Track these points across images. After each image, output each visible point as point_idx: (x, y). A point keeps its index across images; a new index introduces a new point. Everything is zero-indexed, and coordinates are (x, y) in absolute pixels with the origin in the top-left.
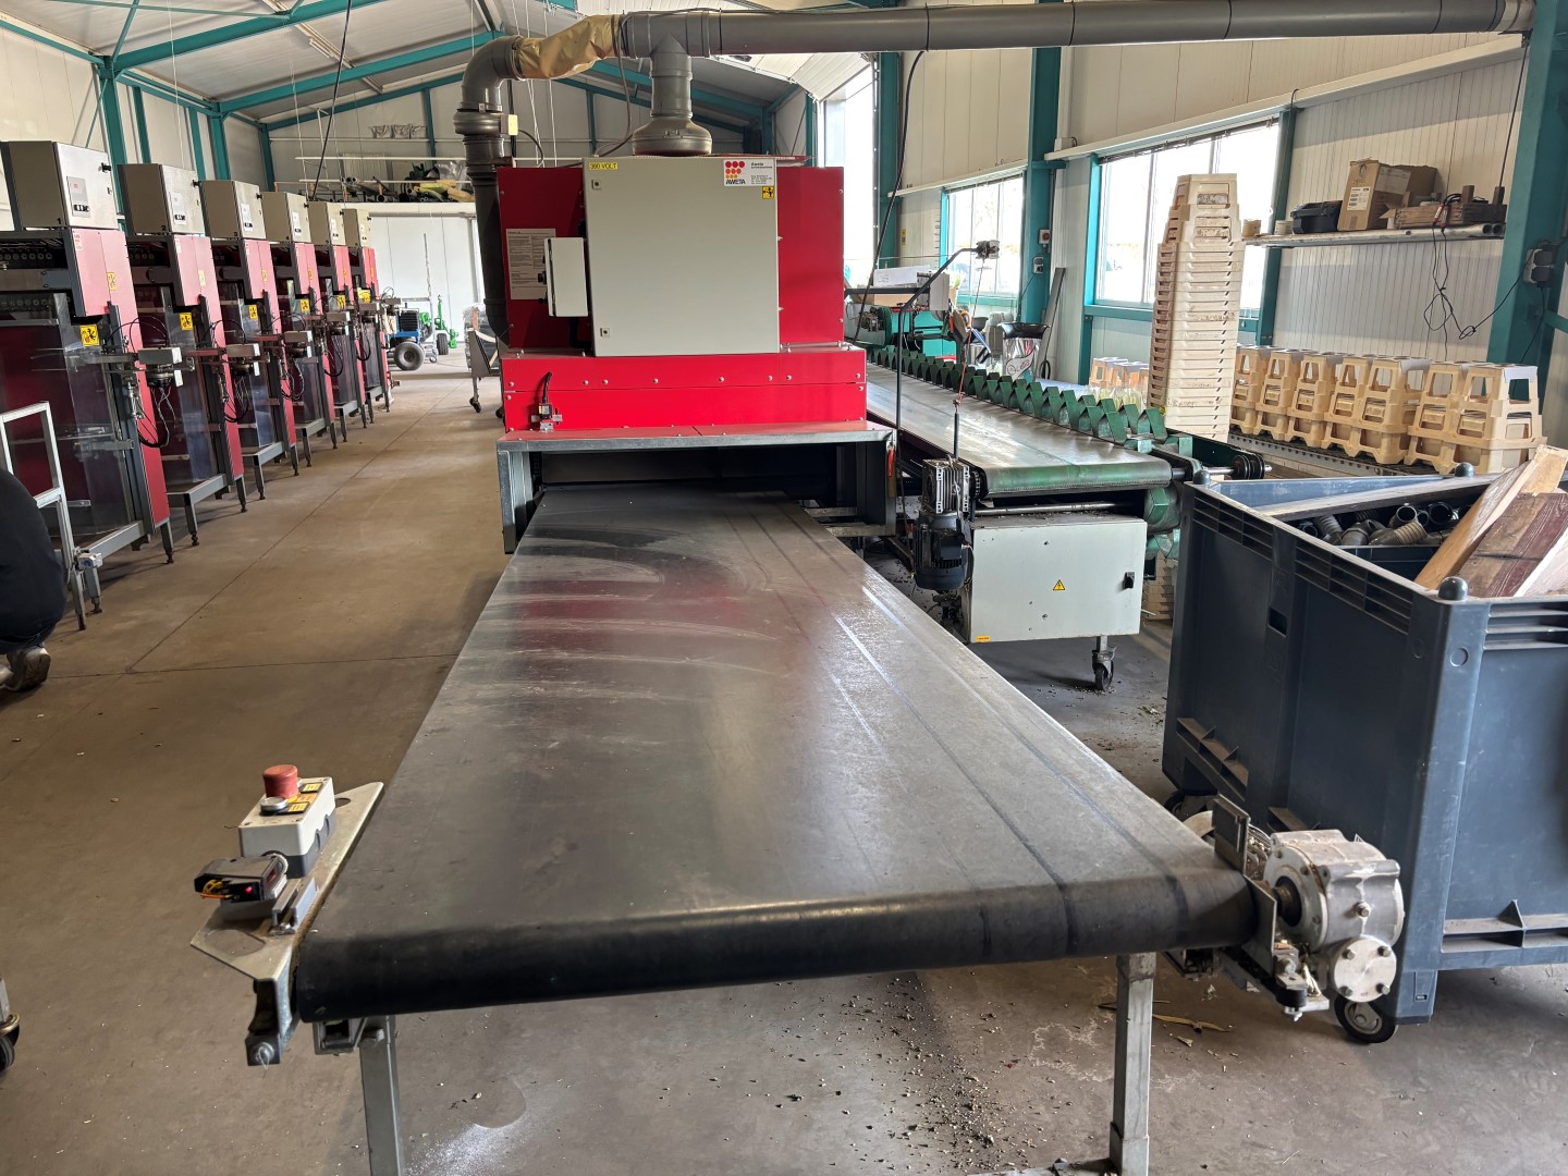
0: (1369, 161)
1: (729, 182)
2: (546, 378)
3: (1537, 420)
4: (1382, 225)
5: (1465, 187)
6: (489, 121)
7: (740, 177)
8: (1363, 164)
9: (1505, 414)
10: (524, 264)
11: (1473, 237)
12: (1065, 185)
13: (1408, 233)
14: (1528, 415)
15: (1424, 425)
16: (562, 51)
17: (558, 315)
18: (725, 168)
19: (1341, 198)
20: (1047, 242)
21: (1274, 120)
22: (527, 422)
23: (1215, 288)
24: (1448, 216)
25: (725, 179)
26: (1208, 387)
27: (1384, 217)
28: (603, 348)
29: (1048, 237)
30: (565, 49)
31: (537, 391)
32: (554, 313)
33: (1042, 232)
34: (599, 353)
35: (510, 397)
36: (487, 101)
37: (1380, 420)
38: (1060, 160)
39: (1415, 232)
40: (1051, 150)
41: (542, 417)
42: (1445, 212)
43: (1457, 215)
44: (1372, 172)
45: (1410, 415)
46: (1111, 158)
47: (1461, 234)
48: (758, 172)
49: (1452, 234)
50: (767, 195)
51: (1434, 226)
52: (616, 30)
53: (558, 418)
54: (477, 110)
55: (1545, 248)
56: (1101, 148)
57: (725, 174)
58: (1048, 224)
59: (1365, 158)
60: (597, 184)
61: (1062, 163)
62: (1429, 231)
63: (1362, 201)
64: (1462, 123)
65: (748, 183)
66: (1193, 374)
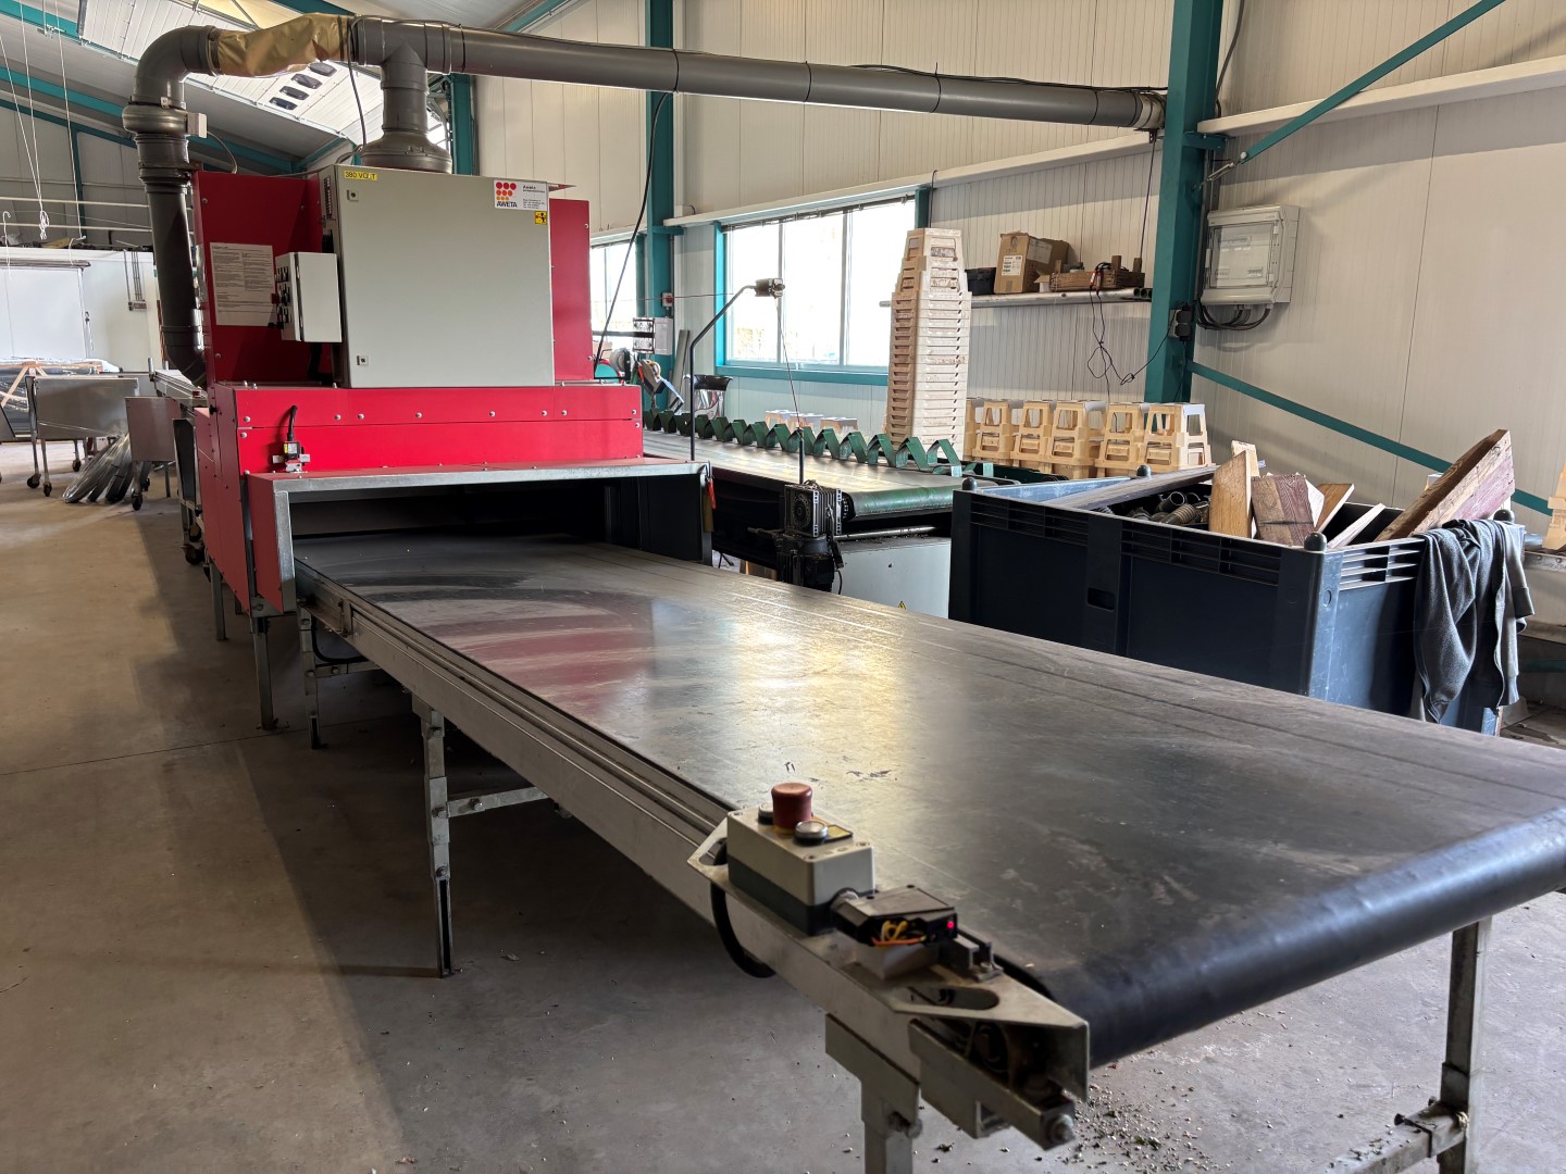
0: (1019, 234)
1: (499, 204)
2: (291, 412)
3: (1207, 448)
4: (1035, 289)
5: (1114, 257)
6: (171, 118)
7: (511, 199)
8: (1014, 236)
9: (1186, 444)
10: (235, 285)
11: (1125, 299)
12: (684, 250)
13: (1064, 296)
14: (1201, 445)
15: (1109, 458)
16: (274, 48)
17: (307, 340)
18: (496, 189)
19: (993, 264)
20: (670, 305)
21: (909, 198)
22: (266, 464)
23: (950, 334)
24: (1102, 281)
25: (496, 202)
26: (945, 425)
27: (1036, 282)
28: (360, 378)
29: (671, 300)
30: (278, 46)
31: (280, 426)
32: (302, 337)
33: (665, 295)
34: (354, 384)
35: (245, 435)
36: (169, 95)
37: (1070, 455)
38: (679, 226)
39: (1069, 295)
40: (671, 216)
41: (287, 457)
42: (1099, 278)
43: (1110, 280)
44: (1022, 245)
45: (1096, 449)
46: (733, 227)
47: (1113, 296)
48: (530, 195)
49: (1106, 296)
50: (539, 220)
51: (1091, 289)
52: (344, 31)
53: (305, 458)
54: (159, 105)
55: (1185, 308)
56: (724, 217)
57: (496, 195)
58: (670, 289)
59: (1016, 230)
60: (354, 195)
61: (680, 230)
62: (1087, 294)
63: (1015, 268)
64: (1089, 205)
65: (520, 207)
66: (934, 413)
